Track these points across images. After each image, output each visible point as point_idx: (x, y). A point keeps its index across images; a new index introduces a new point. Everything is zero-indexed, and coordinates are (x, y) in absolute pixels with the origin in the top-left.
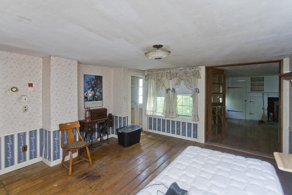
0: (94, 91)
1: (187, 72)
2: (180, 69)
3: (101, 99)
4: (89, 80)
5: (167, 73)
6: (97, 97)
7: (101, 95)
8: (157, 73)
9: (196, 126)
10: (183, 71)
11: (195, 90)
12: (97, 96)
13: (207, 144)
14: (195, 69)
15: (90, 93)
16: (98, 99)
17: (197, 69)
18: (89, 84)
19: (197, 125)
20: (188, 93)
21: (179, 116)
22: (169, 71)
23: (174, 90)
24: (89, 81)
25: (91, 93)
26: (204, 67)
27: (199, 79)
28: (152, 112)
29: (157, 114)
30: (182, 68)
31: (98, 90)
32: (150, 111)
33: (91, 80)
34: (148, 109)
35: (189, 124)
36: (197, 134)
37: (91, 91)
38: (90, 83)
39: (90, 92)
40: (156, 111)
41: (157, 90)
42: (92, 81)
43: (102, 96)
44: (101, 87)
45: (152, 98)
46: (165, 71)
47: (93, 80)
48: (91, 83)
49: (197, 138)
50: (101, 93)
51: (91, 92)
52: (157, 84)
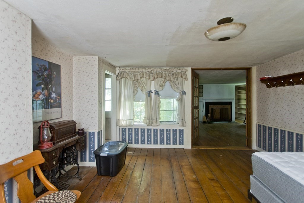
0: (48, 90)
1: (173, 72)
2: (165, 68)
3: (59, 106)
4: (38, 69)
5: (149, 72)
6: (52, 101)
7: (58, 98)
8: (134, 72)
9: (181, 132)
10: (169, 71)
11: (181, 93)
12: (52, 99)
13: (194, 148)
14: (183, 70)
15: (41, 93)
16: (54, 104)
17: (184, 70)
18: (39, 77)
19: (183, 130)
20: (172, 96)
21: (162, 122)
22: (150, 70)
23: (157, 93)
24: (38, 71)
25: (43, 93)
26: (191, 68)
27: (185, 81)
28: (128, 121)
29: (135, 123)
30: (168, 68)
31: (54, 89)
32: (126, 120)
33: (43, 69)
34: (121, 117)
35: (175, 131)
36: (183, 140)
37: (43, 89)
38: (40, 74)
39: (41, 91)
40: (133, 119)
41: (134, 92)
42: (43, 72)
43: (60, 99)
44: (59, 84)
45: (127, 103)
46: (146, 70)
47: (46, 69)
48: (43, 75)
49: (183, 144)
50: (59, 95)
51: (43, 91)
52: (135, 85)
